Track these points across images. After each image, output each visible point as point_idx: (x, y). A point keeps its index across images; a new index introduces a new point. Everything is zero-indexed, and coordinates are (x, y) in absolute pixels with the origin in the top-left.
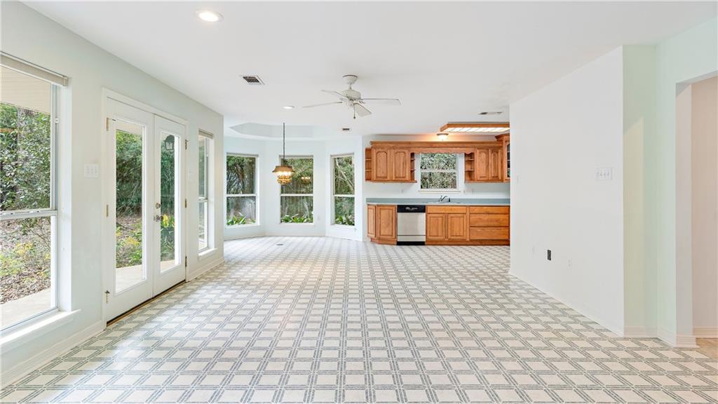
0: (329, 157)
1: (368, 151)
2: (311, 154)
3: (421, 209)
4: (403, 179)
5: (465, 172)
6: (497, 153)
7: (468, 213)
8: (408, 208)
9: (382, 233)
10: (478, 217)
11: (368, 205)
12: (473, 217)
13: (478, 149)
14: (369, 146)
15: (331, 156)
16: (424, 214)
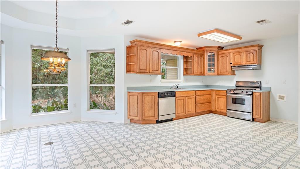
0: (86, 51)
1: (129, 48)
2: (66, 48)
3: (172, 94)
4: (157, 72)
5: (184, 68)
6: (202, 57)
7: (195, 96)
8: (166, 94)
9: (146, 115)
10: (199, 98)
11: (129, 92)
12: (198, 98)
13: (194, 54)
14: (129, 44)
15: (88, 51)
16: (174, 98)
